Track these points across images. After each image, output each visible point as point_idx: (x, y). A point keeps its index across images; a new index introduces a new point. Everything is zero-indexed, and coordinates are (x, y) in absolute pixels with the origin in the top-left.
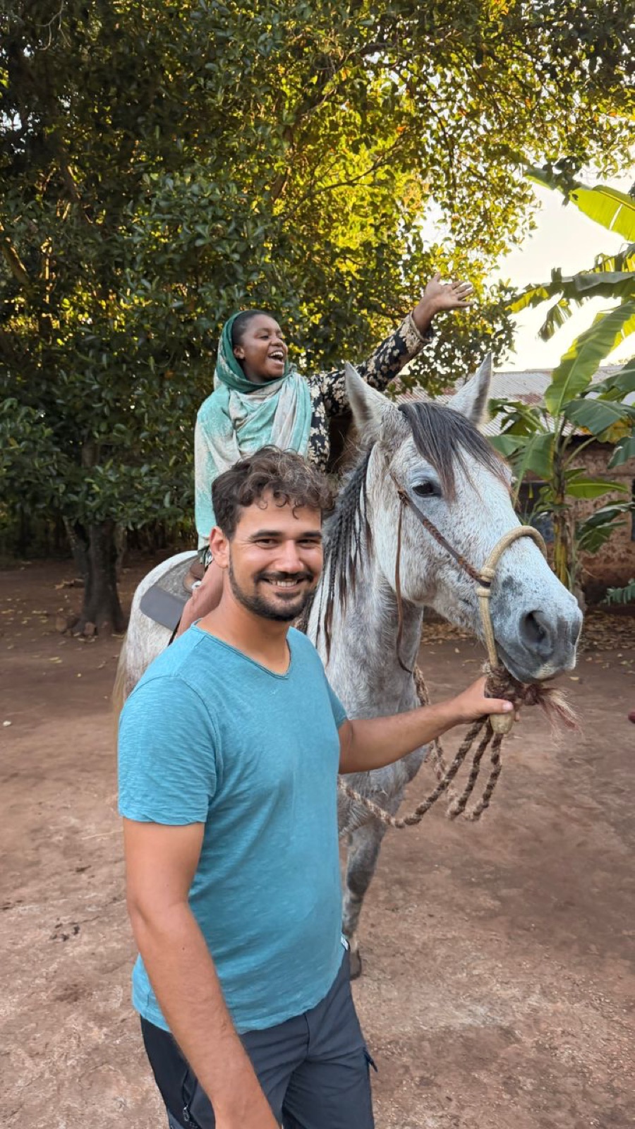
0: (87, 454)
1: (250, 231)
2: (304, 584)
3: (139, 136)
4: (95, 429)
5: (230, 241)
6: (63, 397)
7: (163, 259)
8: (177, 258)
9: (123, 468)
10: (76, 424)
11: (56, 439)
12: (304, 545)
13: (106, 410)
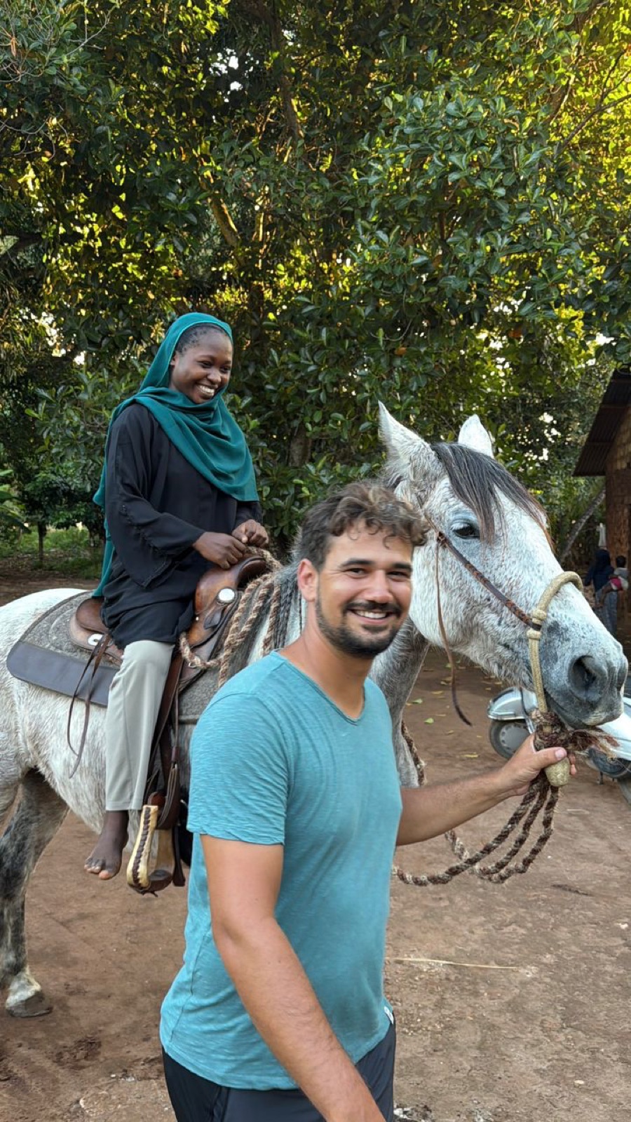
0: (296, 449)
1: (522, 156)
2: (392, 619)
3: (379, 54)
4: (307, 419)
5: (494, 174)
6: (273, 382)
7: (404, 203)
8: (422, 199)
9: (338, 467)
10: (286, 414)
11: (263, 432)
12: (394, 577)
13: (322, 396)
